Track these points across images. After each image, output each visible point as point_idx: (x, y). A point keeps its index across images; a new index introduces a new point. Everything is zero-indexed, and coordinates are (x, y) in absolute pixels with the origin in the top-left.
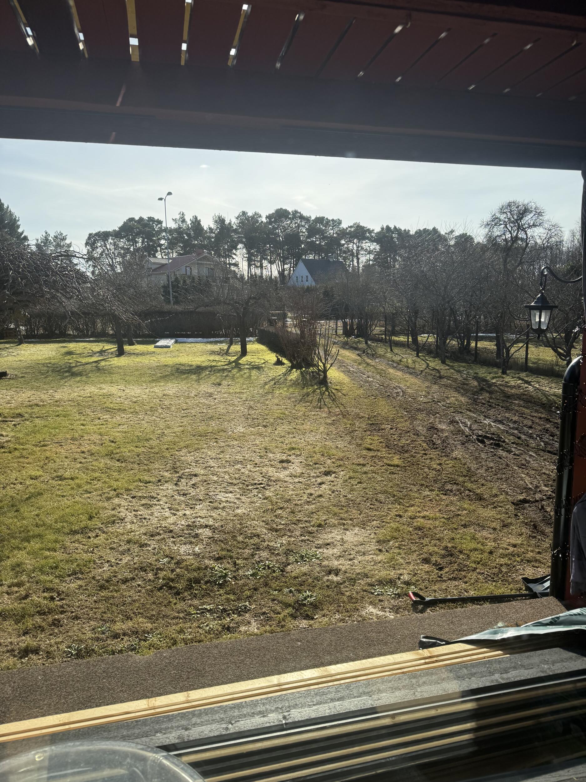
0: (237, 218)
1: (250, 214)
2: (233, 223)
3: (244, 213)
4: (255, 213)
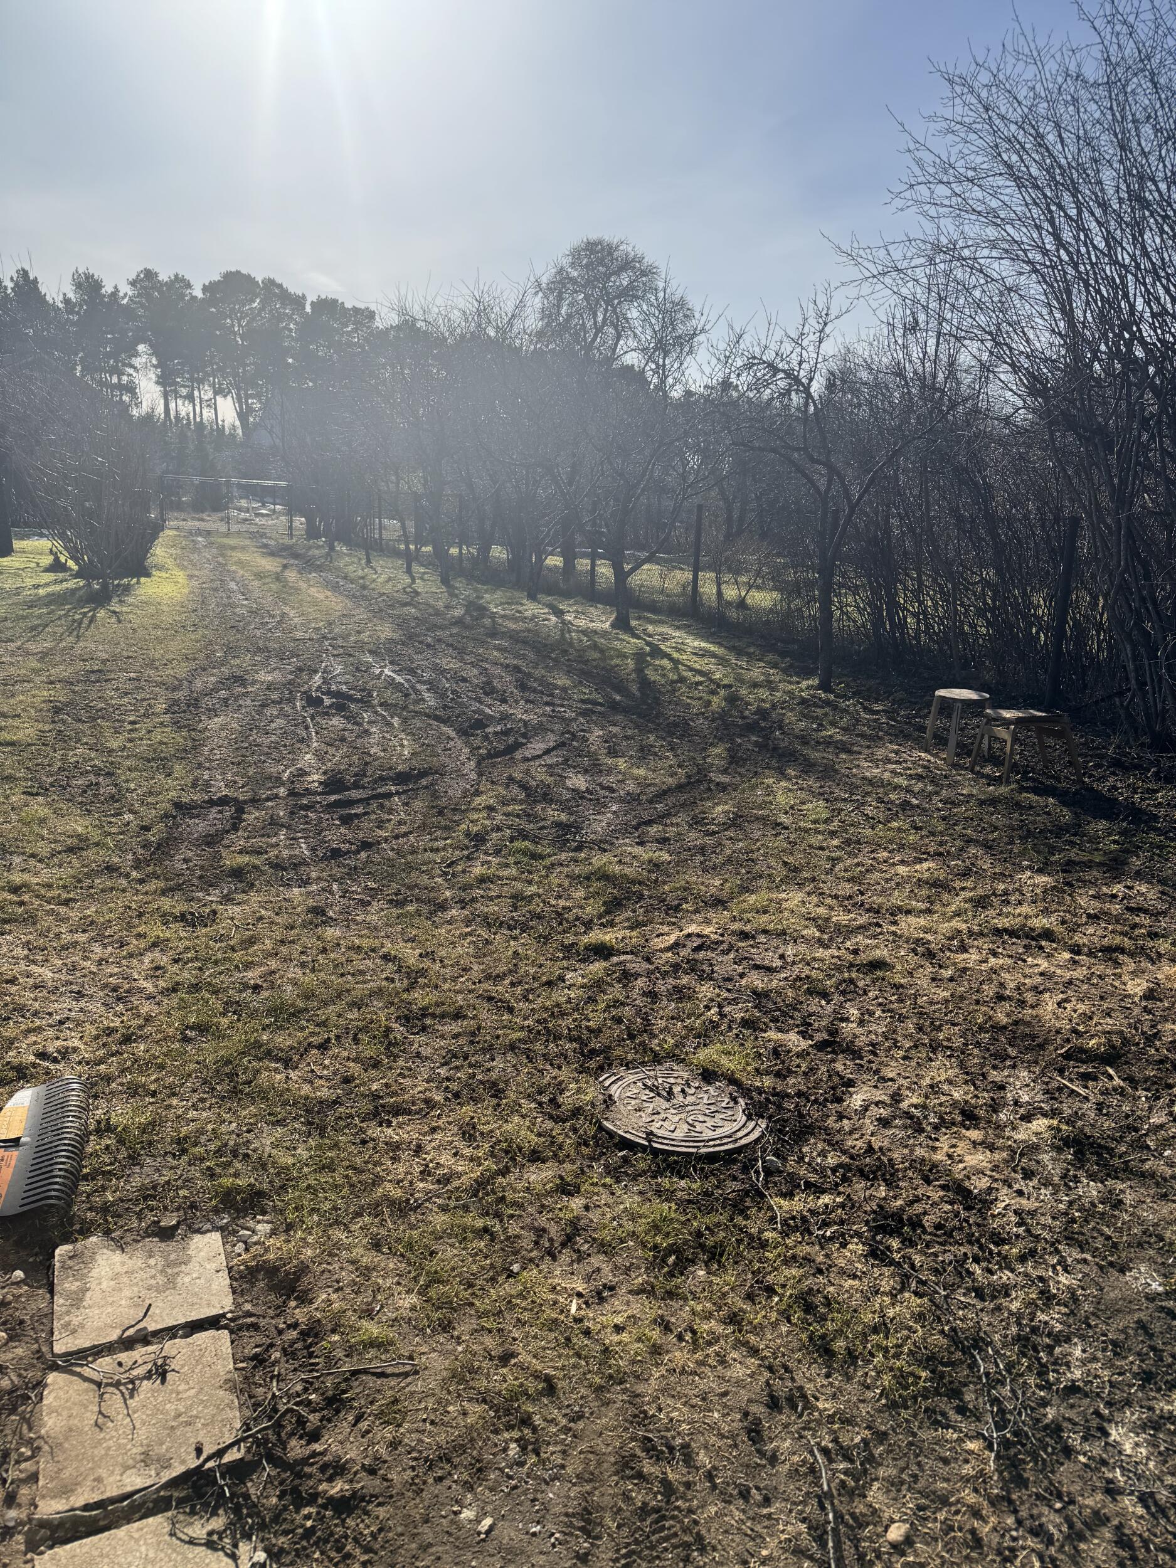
0: (133, 283)
1: (163, 277)
2: (121, 294)
3: (149, 274)
4: (176, 276)
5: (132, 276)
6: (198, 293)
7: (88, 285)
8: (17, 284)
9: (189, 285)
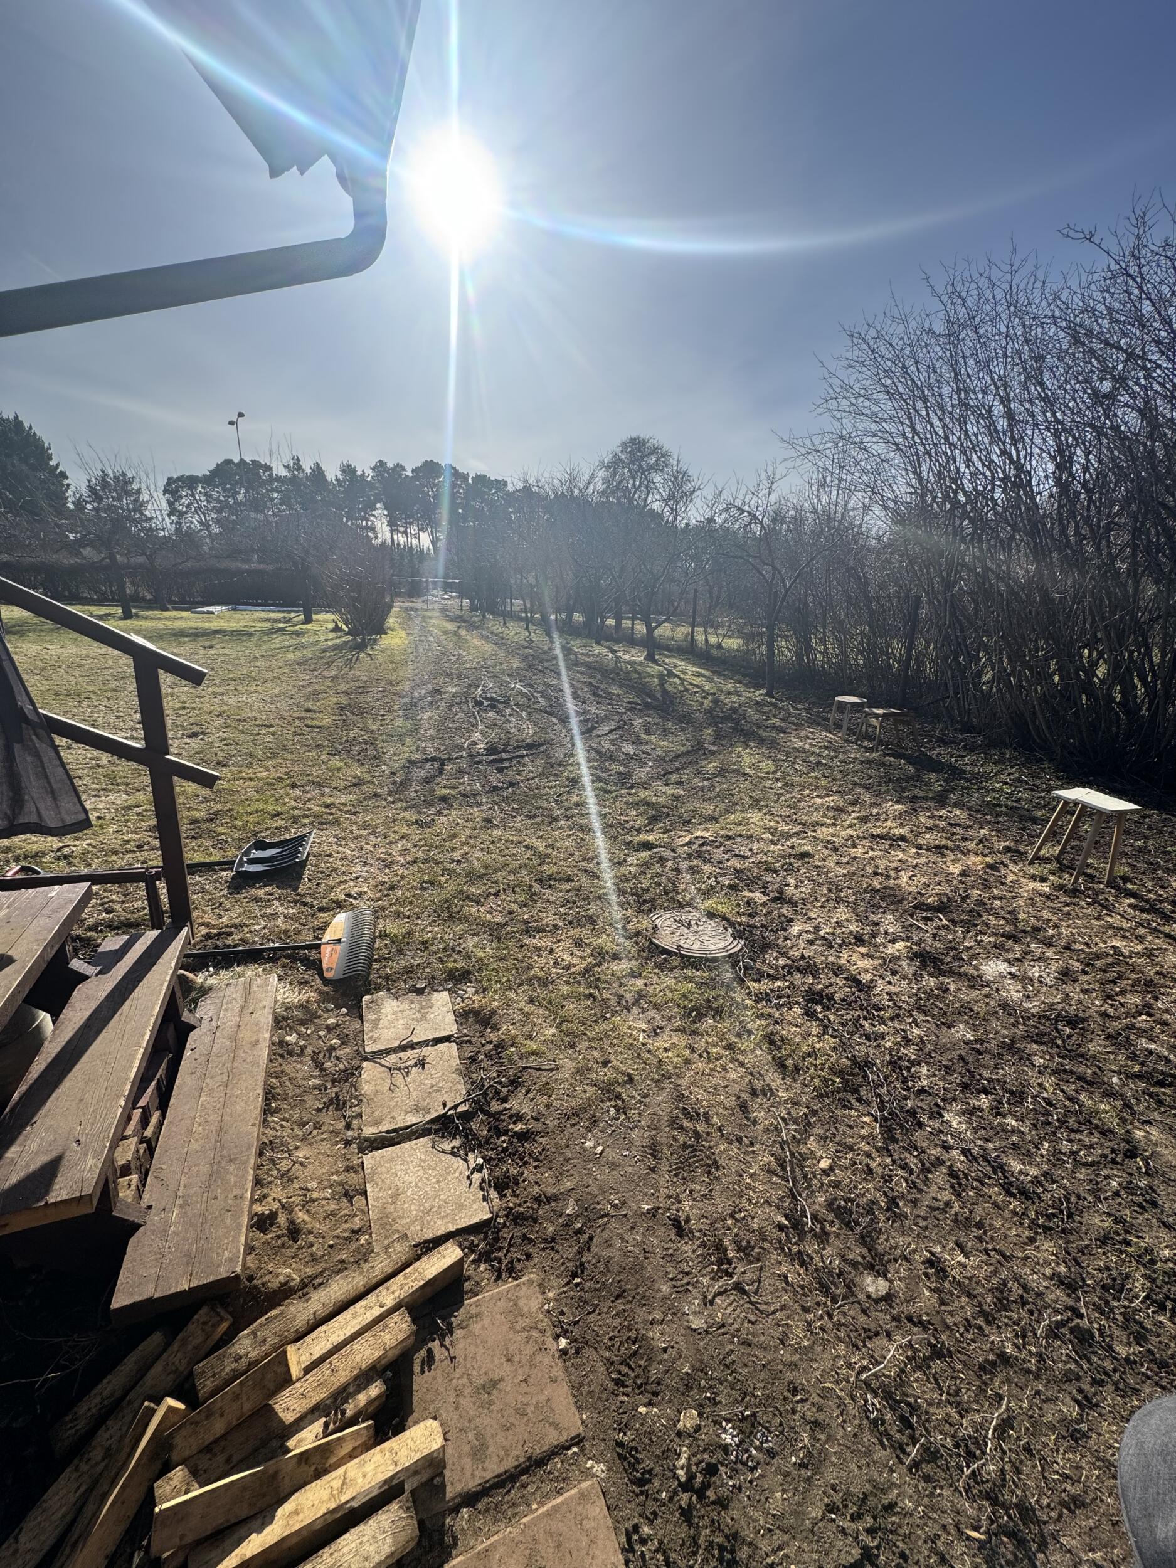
1: (390, 465)
2: (367, 475)
4: (397, 464)
5: (373, 465)
6: (409, 474)
7: (349, 470)
8: (313, 470)
9: (404, 469)
